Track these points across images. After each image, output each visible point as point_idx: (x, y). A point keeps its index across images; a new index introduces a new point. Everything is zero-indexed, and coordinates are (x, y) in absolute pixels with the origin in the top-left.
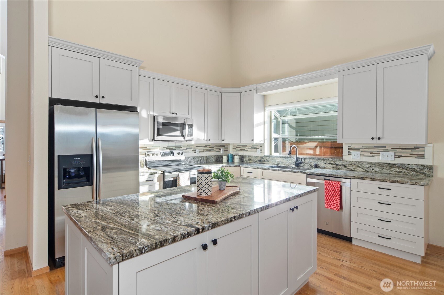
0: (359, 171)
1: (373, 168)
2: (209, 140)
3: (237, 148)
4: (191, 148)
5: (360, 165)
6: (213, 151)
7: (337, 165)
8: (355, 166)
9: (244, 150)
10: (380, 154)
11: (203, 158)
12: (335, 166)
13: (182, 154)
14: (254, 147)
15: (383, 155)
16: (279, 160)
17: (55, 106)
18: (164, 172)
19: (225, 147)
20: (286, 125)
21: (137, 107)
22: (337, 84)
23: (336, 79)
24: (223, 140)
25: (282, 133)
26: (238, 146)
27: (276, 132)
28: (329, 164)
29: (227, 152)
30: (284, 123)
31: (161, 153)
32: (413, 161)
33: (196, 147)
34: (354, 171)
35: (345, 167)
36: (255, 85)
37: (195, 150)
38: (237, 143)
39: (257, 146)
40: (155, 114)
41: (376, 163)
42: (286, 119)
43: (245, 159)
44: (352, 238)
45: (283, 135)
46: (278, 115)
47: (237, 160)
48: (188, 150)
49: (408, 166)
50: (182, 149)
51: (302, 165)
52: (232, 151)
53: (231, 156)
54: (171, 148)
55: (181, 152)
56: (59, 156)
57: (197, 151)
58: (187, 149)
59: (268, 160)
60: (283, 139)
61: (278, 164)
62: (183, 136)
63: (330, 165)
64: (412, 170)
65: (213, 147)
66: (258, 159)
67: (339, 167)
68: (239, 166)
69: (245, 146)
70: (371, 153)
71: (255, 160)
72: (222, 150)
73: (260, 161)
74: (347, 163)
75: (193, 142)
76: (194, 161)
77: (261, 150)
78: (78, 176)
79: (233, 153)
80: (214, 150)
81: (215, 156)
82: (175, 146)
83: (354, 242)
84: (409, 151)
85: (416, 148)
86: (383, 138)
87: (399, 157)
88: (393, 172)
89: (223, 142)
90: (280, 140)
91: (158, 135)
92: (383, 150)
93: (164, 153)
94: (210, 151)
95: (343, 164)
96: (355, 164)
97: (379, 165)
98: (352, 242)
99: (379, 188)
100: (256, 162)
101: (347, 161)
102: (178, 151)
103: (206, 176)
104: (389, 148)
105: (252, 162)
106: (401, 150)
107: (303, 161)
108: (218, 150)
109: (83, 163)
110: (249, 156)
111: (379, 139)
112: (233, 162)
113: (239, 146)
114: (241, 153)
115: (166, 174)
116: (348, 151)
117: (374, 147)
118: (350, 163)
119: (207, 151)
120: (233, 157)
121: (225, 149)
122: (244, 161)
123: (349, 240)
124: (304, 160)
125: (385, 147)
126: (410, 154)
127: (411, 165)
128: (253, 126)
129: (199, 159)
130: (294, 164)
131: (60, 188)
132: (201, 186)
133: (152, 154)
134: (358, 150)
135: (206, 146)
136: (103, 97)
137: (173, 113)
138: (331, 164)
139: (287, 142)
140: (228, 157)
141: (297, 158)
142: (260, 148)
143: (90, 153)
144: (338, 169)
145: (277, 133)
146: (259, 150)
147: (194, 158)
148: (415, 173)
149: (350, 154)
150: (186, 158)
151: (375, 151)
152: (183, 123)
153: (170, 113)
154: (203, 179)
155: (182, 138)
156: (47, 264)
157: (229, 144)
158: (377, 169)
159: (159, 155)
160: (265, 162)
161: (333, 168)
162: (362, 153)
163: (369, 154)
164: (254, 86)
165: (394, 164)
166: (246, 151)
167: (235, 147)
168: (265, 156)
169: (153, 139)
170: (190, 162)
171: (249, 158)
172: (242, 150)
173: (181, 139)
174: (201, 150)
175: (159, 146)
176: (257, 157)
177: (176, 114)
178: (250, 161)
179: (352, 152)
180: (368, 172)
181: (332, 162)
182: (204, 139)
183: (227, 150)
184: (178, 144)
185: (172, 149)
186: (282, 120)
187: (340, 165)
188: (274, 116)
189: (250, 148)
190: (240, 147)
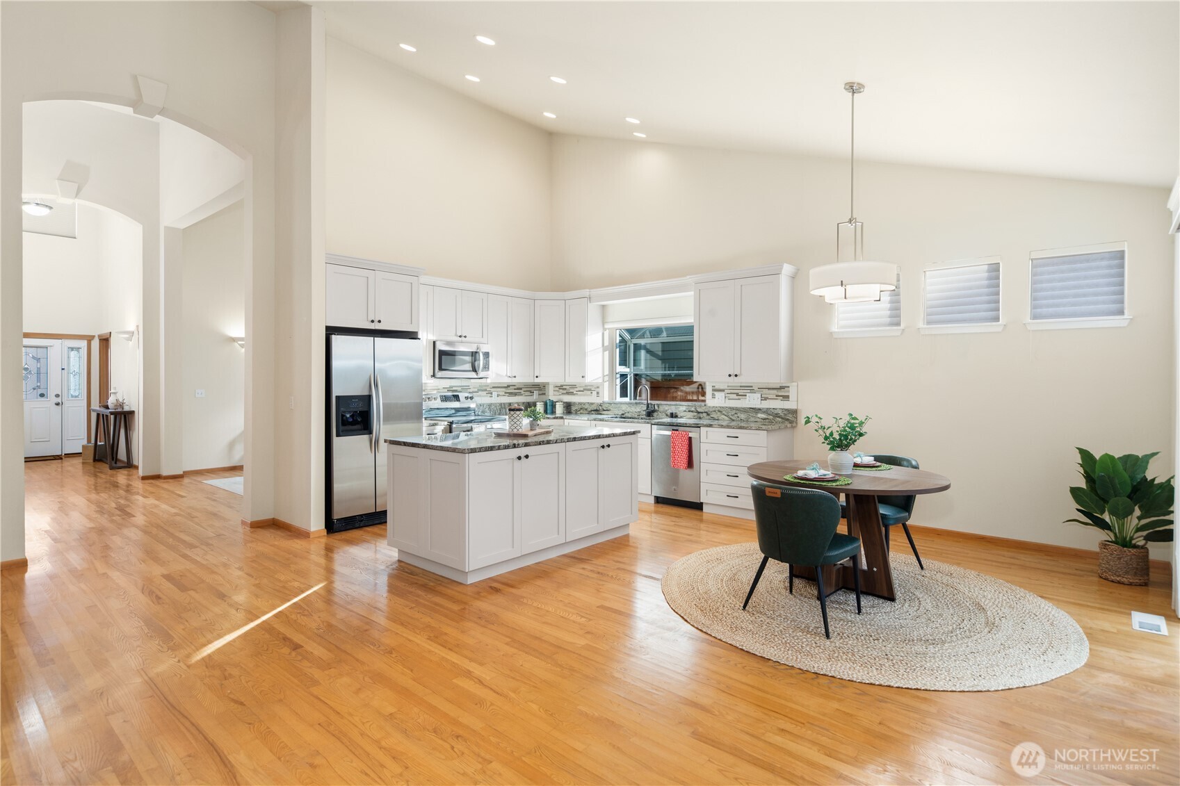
0: (724, 420)
1: (739, 415)
2: (515, 377)
3: (561, 390)
4: (486, 390)
5: (724, 412)
6: (520, 394)
7: (699, 413)
8: (719, 413)
9: (572, 393)
10: (746, 395)
11: (505, 405)
12: (696, 414)
13: (472, 398)
14: (588, 389)
15: (749, 397)
16: (623, 409)
17: (333, 336)
18: (451, 423)
19: (541, 388)
20: (643, 353)
21: (417, 332)
22: (693, 297)
23: (692, 293)
24: (537, 377)
25: (635, 365)
26: (562, 386)
27: (624, 362)
28: (689, 411)
29: (543, 396)
30: (637, 348)
31: (441, 396)
32: (778, 405)
33: (493, 387)
34: (718, 420)
35: (708, 415)
36: (588, 290)
37: (491, 393)
38: (560, 381)
39: (592, 386)
40: (435, 339)
41: (741, 408)
42: (642, 342)
43: (573, 408)
44: (702, 503)
45: (635, 368)
46: (627, 336)
47: (559, 409)
48: (480, 393)
49: (773, 411)
50: (471, 390)
51: (655, 414)
52: (552, 395)
53: (551, 403)
54: (454, 389)
55: (470, 395)
56: (338, 397)
57: (495, 394)
58: (479, 390)
59: (609, 408)
60: (636, 375)
61: (623, 414)
62: (474, 370)
63: (691, 413)
64: (777, 415)
65: (521, 389)
66: (594, 407)
67: (701, 415)
68: (562, 418)
69: (574, 386)
70: (737, 395)
71: (589, 410)
72: (536, 393)
73: (596, 410)
74: (711, 410)
75: (489, 381)
76: (490, 411)
77: (598, 393)
78: (354, 423)
79: (554, 398)
80: (523, 393)
81: (524, 403)
82: (460, 386)
83: (705, 507)
84: (775, 392)
85: (782, 388)
86: (741, 374)
87: (766, 399)
88: (758, 420)
89: (537, 381)
90: (631, 377)
91: (441, 369)
92: (749, 391)
93: (445, 396)
94: (515, 394)
95: (706, 410)
96: (719, 411)
97: (745, 410)
98: (702, 509)
99: (728, 437)
100: (590, 413)
101: (710, 407)
102: (467, 395)
103: (518, 413)
104: (756, 389)
105: (585, 412)
106: (766, 391)
107: (656, 408)
108: (528, 393)
109: (360, 407)
110: (580, 404)
111: (736, 376)
112: (553, 412)
113: (564, 387)
114: (567, 399)
115: (454, 426)
116: (711, 392)
117: (741, 386)
118: (714, 409)
119: (511, 394)
120: (553, 405)
121: (541, 392)
122: (572, 411)
123: (698, 506)
124: (658, 407)
125: (752, 387)
126: (777, 396)
127: (776, 409)
128: (583, 354)
129: (498, 408)
130: (644, 413)
131: (338, 435)
132: (515, 420)
133: (429, 398)
134: (723, 390)
135: (508, 386)
136: (379, 321)
137: (460, 336)
138: (692, 411)
139: (643, 381)
140: (546, 404)
141: (648, 404)
142: (597, 390)
143: (366, 393)
144: (700, 418)
145: (626, 366)
146: (594, 393)
147: (490, 405)
148: (780, 419)
149: (714, 396)
150: (477, 405)
151: (741, 392)
152: (475, 350)
153: (456, 335)
154: (515, 415)
155: (474, 373)
156: (323, 526)
157: (548, 384)
158: (743, 416)
159: (439, 399)
160: (604, 412)
161: (694, 417)
162: (727, 395)
163: (734, 396)
164: (586, 292)
165: (760, 409)
166: (574, 394)
167: (557, 389)
168: (604, 403)
169: (434, 376)
170: (483, 412)
171: (580, 407)
172: (568, 393)
173: (473, 375)
174: (501, 393)
175: (437, 387)
176: (592, 404)
177: (465, 337)
178: (581, 411)
179: (716, 393)
180: (733, 420)
181: (693, 409)
182: (506, 375)
183: (545, 394)
184: (465, 383)
185: (456, 391)
186: (635, 344)
187: (702, 413)
188: (620, 336)
189: (582, 389)
190: (565, 389)
